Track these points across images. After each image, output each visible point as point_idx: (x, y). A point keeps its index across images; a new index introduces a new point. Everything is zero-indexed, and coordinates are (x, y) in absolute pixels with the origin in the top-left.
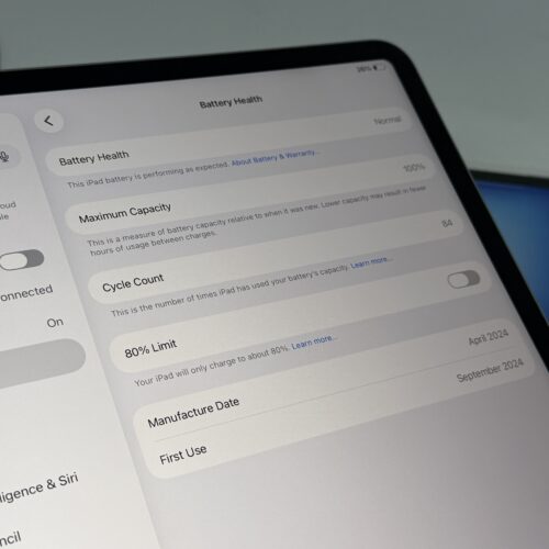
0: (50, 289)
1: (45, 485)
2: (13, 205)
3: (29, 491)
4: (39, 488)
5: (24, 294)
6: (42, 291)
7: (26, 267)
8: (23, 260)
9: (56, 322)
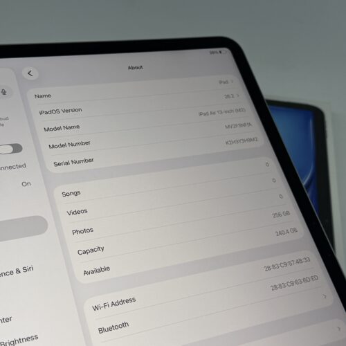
0: (24, 166)
1: (15, 271)
2: (7, 118)
3: (6, 274)
4: (11, 273)
5: (10, 168)
6: (20, 166)
7: (12, 153)
8: (11, 149)
9: (27, 184)
